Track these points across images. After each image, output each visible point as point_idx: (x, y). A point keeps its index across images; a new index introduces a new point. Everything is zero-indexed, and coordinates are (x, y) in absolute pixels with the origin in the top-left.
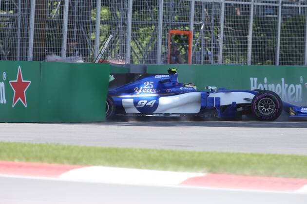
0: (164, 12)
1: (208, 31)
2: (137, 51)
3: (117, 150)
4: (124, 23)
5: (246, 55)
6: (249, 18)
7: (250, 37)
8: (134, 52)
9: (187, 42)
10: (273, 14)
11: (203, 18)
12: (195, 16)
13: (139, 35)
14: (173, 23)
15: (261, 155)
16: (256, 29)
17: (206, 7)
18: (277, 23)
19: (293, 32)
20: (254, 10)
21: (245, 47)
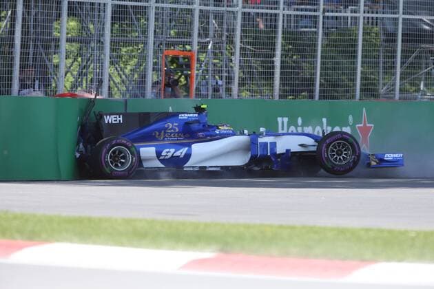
0: (155, 25)
1: (217, 51)
2: (118, 80)
3: (90, 220)
4: (99, 41)
5: (272, 85)
6: (276, 32)
7: (277, 60)
8: (114, 82)
9: (189, 66)
10: (311, 27)
11: (211, 33)
12: (199, 30)
13: (121, 57)
14: (168, 40)
15: (293, 228)
16: (287, 48)
17: (215, 18)
18: (316, 40)
19: (340, 52)
20: (283, 22)
21: (269, 74)
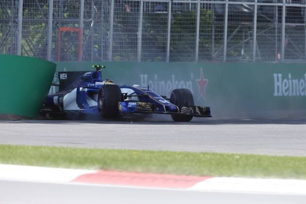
0: (54, 10)
1: (97, 28)
2: (27, 48)
3: (9, 147)
4: (15, 21)
5: (136, 52)
6: (138, 14)
7: (140, 34)
8: (25, 49)
9: (77, 39)
10: (163, 11)
11: (93, 15)
12: (84, 13)
13: (29, 32)
14: (63, 20)
15: (152, 152)
16: (146, 25)
17: (96, 4)
18: (167, 19)
19: (183, 28)
20: (144, 7)
21: (134, 44)
